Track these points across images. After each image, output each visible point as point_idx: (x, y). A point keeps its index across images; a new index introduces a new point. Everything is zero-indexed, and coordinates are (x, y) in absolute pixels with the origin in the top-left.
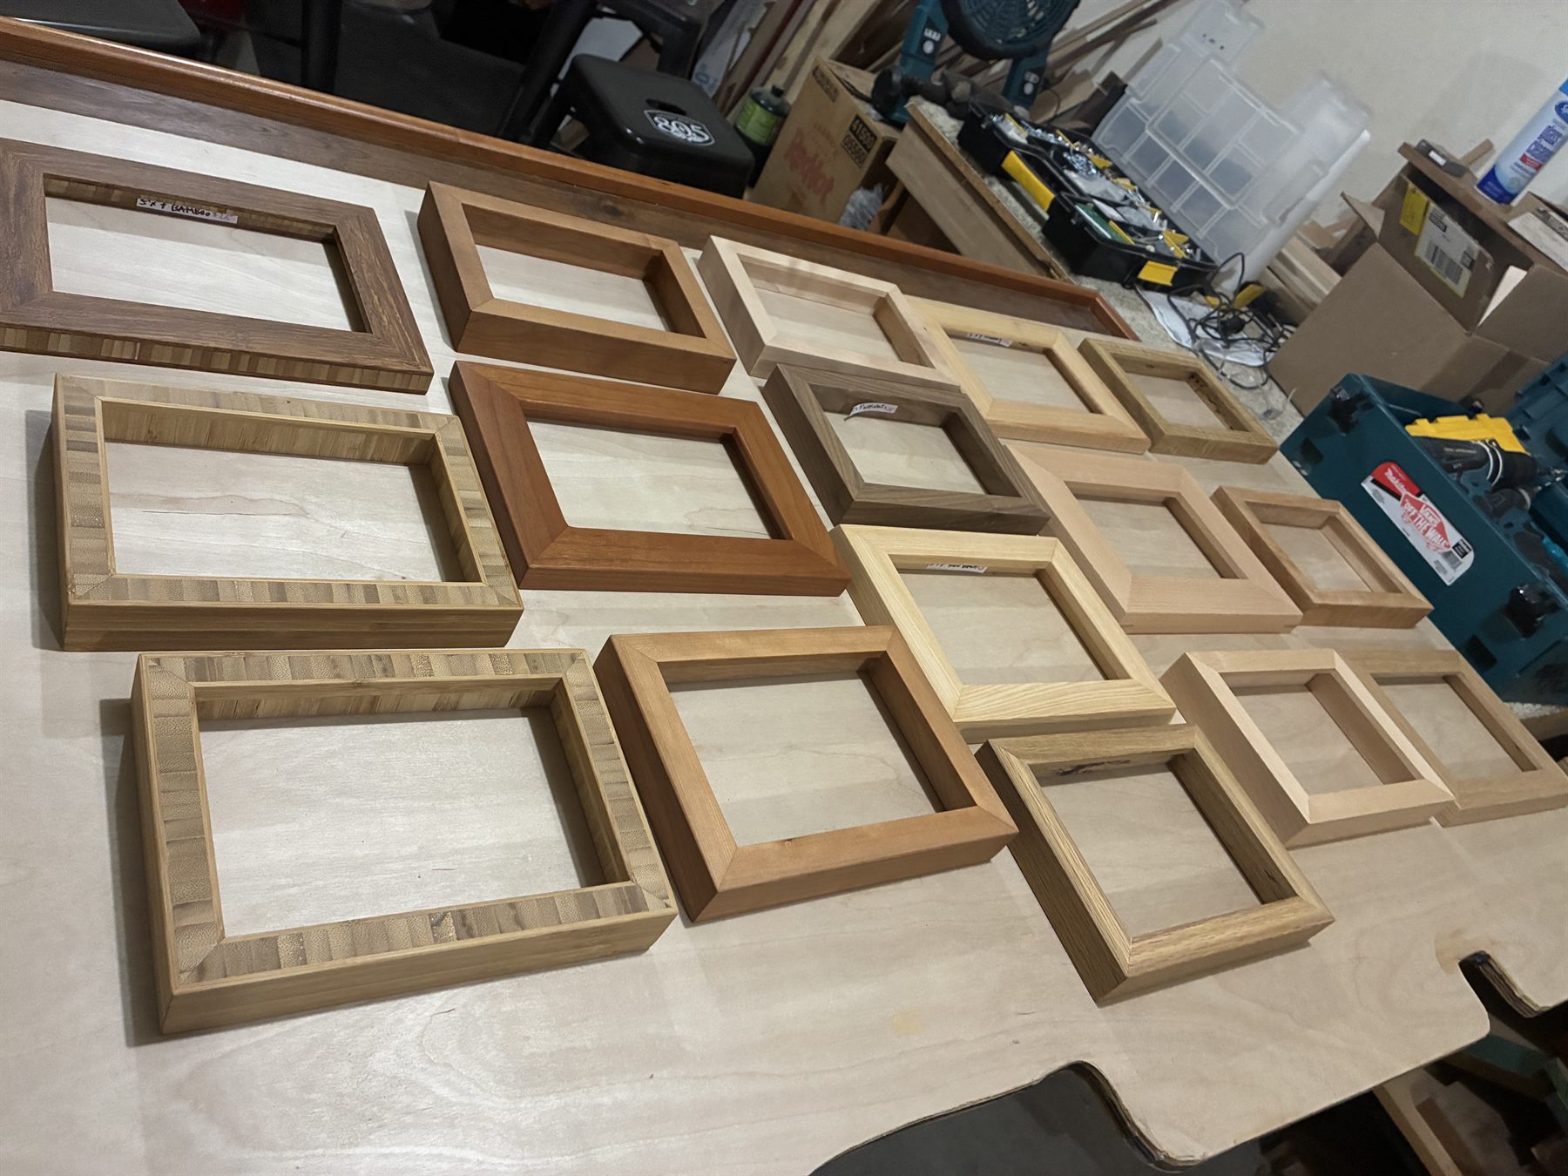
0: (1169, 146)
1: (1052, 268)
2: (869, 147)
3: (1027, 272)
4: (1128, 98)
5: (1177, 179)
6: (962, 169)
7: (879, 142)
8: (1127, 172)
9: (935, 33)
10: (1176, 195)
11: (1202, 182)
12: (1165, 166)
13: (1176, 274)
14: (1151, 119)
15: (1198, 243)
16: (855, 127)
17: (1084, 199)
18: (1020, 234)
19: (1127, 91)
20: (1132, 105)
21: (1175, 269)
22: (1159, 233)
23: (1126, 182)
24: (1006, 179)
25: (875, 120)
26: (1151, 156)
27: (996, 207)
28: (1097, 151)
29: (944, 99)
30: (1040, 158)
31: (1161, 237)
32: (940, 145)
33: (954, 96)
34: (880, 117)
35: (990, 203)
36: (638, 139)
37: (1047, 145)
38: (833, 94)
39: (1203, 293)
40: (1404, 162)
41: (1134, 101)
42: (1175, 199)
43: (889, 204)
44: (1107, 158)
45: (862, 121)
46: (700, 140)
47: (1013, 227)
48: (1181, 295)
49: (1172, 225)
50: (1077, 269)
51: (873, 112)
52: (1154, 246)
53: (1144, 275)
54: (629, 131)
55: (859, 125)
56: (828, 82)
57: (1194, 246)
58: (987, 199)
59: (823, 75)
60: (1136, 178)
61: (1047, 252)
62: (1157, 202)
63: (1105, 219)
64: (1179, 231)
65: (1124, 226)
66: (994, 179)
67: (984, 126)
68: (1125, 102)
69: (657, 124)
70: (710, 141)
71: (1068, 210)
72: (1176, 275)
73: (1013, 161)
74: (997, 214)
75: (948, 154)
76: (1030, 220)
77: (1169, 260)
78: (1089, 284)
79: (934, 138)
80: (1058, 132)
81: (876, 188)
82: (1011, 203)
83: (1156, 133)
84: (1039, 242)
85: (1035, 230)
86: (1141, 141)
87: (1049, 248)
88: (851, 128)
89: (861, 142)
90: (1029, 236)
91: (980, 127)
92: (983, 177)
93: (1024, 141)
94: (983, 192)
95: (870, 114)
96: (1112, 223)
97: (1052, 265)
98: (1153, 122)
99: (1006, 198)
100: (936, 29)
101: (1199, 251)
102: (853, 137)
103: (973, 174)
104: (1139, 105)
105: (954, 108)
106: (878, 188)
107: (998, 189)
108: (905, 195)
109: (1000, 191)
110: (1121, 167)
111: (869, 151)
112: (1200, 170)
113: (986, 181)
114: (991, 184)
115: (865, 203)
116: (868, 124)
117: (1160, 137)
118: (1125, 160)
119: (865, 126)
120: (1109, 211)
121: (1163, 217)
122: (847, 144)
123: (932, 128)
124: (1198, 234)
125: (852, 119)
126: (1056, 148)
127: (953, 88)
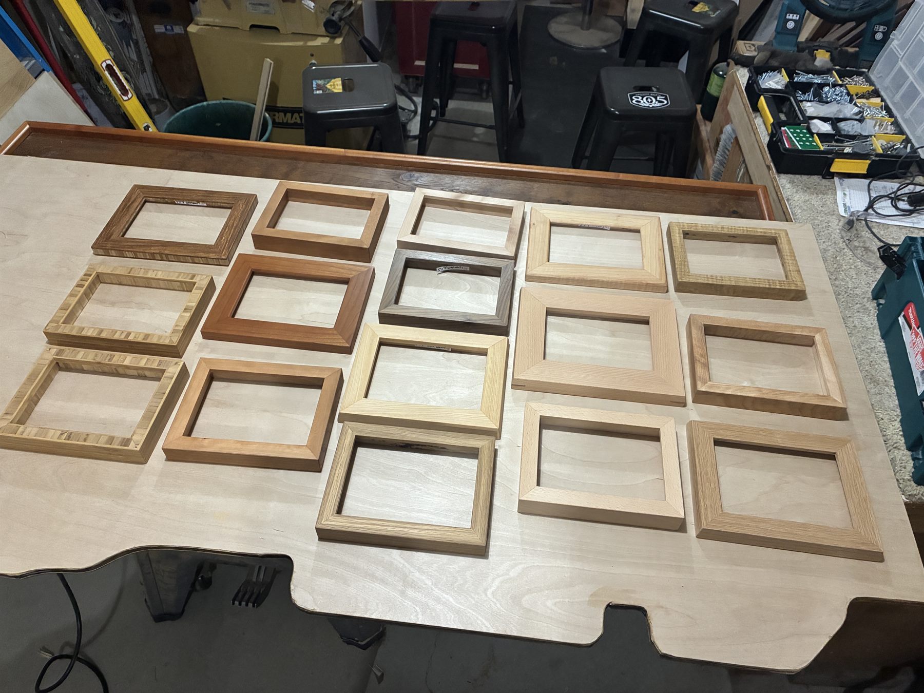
0: (910, 71)
1: (771, 169)
4: (892, 41)
6: (747, 109)
8: (882, 92)
9: (795, 15)
13: (870, 165)
14: (902, 54)
15: (912, 139)
18: (762, 149)
20: (894, 46)
21: (869, 162)
23: (876, 101)
30: (789, 96)
31: (869, 139)
35: (754, 130)
36: (617, 112)
41: (895, 42)
42: (908, 109)
44: (872, 84)
47: (760, 144)
52: (854, 147)
53: (835, 169)
57: (907, 142)
58: (753, 127)
60: (888, 96)
62: (896, 112)
63: (810, 133)
64: (901, 132)
65: (828, 136)
68: (891, 44)
71: (774, 132)
73: (761, 102)
74: (756, 136)
75: (744, 100)
77: (863, 156)
79: (740, 91)
83: (904, 63)
84: (768, 152)
86: (896, 70)
92: (753, 114)
93: (780, 87)
94: (752, 123)
96: (815, 136)
100: (794, 13)
103: (750, 111)
104: (897, 45)
110: (879, 89)
114: (756, 117)
117: (906, 65)
118: (885, 82)
120: (821, 127)
121: (894, 123)
123: (740, 85)
126: (816, 86)
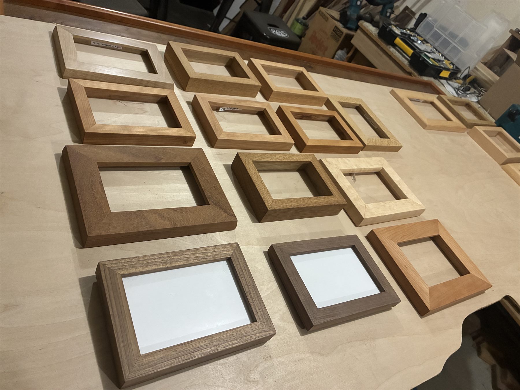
0: (443, 33)
1: (412, 74)
2: (340, 36)
3: (401, 74)
4: (428, 18)
5: (446, 43)
6: (379, 43)
7: (344, 35)
8: (429, 41)
10: (446, 48)
11: (454, 44)
12: (441, 40)
14: (436, 24)
15: (454, 63)
16: (335, 30)
17: (421, 51)
18: (400, 63)
19: (427, 16)
20: (429, 20)
21: (450, 72)
22: (443, 61)
23: (429, 45)
24: (394, 46)
25: (342, 27)
26: (436, 36)
27: (392, 55)
28: (418, 35)
29: (371, 21)
30: (405, 39)
31: (444, 62)
32: (371, 36)
33: (375, 20)
34: (343, 26)
35: (390, 54)
37: (405, 34)
38: (326, 19)
39: (455, 79)
40: (511, 34)
41: (430, 18)
42: (446, 50)
43: (350, 54)
44: (422, 37)
45: (337, 28)
46: (284, 36)
47: (398, 61)
48: (450, 80)
49: (446, 58)
50: (421, 74)
51: (341, 25)
52: (443, 65)
53: (441, 75)
54: (265, 34)
55: (336, 30)
56: (324, 15)
57: (453, 65)
58: (388, 53)
59: (322, 13)
60: (432, 43)
61: (411, 69)
62: (440, 51)
63: (429, 58)
64: (448, 60)
65: (434, 59)
66: (390, 46)
67: (388, 30)
68: (427, 19)
69: (272, 31)
70: (287, 36)
71: (418, 56)
72: (450, 74)
73: (398, 41)
74: (392, 57)
75: (374, 39)
76: (404, 59)
77: (448, 70)
78: (425, 79)
79: (369, 34)
80: (407, 30)
81: (344, 50)
82: (397, 54)
83: (437, 28)
84: (408, 66)
85: (406, 62)
86: (433, 32)
87: (411, 68)
88: (334, 30)
89: (337, 34)
90: (404, 64)
91: (386, 30)
92: (387, 46)
93: (400, 34)
94: (387, 51)
95: (340, 26)
96: (431, 59)
97: (412, 73)
98: (437, 25)
99: (395, 53)
101: (455, 66)
102: (334, 33)
103: (383, 45)
104: (432, 20)
105: (375, 24)
106: (345, 49)
107: (392, 49)
108: (356, 50)
109: (393, 50)
110: (426, 40)
111: (340, 37)
112: (454, 40)
113: (388, 47)
114: (390, 48)
115: (342, 54)
116: (339, 28)
117: (439, 30)
118: (428, 37)
119: (338, 29)
120: (429, 55)
121: (442, 55)
122: (332, 35)
123: (367, 30)
124: (454, 61)
125: (334, 27)
126: (408, 35)
127: (374, 17)
